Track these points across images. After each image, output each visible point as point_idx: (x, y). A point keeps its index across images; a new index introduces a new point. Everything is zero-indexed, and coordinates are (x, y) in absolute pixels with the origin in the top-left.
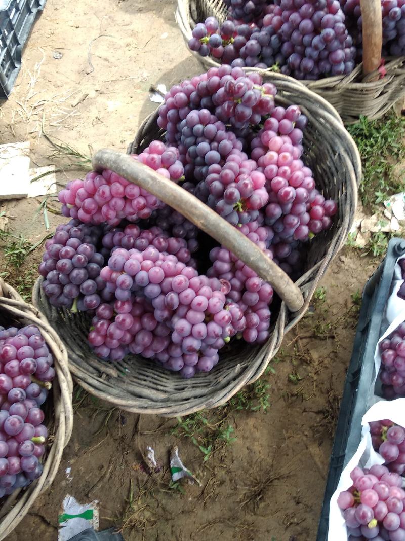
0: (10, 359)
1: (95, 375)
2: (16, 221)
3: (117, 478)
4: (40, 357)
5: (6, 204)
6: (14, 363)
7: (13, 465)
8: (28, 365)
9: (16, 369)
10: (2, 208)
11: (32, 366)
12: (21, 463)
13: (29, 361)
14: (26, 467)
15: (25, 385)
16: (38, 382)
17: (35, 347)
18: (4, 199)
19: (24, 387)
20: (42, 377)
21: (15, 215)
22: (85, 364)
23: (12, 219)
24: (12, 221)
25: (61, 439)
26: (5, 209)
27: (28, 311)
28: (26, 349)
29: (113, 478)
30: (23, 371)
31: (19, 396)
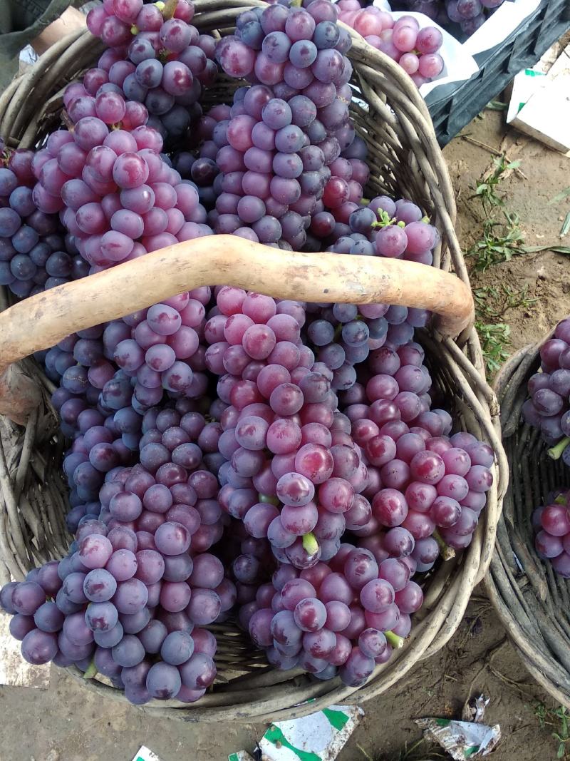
0: (426, 482)
1: (512, 569)
2: (521, 185)
3: (411, 702)
4: (469, 507)
5: (525, 143)
6: (429, 492)
7: (339, 652)
8: (448, 511)
9: (426, 503)
10: (514, 146)
11: (452, 516)
12: (350, 657)
13: (452, 504)
14: (355, 669)
15: (422, 535)
16: (441, 541)
17: (473, 487)
18: (529, 133)
19: (418, 538)
20: (450, 537)
21: (525, 174)
22: (508, 539)
23: (518, 177)
24: (515, 180)
25: (418, 652)
26: (517, 151)
27: (484, 401)
28: (459, 483)
29: (407, 697)
30: (434, 513)
31: (405, 547)
